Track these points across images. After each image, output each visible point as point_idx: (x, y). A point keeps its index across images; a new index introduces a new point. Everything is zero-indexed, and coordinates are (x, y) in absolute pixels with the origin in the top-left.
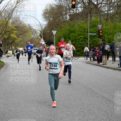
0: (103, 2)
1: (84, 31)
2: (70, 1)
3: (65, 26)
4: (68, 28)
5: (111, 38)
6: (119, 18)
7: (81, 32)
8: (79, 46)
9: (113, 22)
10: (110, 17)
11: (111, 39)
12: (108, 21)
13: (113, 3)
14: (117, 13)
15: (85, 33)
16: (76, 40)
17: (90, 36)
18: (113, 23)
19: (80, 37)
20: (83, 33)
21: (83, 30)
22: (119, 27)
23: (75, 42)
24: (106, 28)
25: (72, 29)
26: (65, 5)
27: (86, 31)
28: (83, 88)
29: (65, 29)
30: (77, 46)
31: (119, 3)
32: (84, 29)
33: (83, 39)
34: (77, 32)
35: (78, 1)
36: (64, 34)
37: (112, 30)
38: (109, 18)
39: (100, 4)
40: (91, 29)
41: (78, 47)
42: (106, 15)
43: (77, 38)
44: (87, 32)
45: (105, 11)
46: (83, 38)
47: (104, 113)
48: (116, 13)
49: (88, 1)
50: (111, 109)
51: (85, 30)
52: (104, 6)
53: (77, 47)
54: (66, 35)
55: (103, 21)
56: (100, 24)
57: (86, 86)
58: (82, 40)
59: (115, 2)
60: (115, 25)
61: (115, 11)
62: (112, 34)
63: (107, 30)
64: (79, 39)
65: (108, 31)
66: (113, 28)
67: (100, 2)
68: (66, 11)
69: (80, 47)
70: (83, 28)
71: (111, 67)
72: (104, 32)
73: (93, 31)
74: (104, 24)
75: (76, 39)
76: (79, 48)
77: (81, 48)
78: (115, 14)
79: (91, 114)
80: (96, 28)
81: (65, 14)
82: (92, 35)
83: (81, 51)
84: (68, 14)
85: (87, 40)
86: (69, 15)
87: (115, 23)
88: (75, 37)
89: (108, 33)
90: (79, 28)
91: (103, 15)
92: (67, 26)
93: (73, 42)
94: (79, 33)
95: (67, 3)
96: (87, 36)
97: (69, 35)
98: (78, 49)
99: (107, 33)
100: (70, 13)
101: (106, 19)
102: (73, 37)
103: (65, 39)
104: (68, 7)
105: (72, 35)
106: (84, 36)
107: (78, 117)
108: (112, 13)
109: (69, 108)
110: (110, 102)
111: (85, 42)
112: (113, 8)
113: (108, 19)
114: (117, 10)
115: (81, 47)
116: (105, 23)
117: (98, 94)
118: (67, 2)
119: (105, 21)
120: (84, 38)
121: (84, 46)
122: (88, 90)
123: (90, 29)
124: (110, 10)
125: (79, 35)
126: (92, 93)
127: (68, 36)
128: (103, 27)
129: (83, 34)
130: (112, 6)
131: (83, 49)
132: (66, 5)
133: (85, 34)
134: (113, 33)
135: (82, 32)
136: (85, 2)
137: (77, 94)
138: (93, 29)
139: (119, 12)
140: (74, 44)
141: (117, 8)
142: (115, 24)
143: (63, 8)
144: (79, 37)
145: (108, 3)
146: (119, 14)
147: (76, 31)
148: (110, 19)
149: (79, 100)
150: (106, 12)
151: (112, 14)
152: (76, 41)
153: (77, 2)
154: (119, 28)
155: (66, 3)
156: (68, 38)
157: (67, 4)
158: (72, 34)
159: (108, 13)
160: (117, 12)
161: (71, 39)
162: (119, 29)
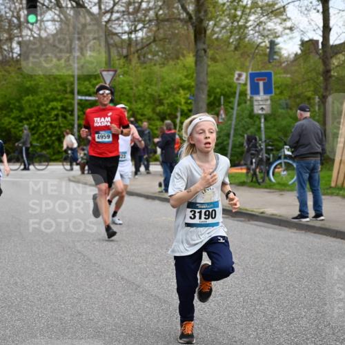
0: (116, 8)
1: (63, 88)
2: (21, 3)
3: (6, 74)
4: (17, 80)
5: (140, 108)
6: (160, 54)
7: (54, 93)
8: (47, 133)
9: (145, 65)
10: (137, 51)
11: (140, 111)
12: (130, 60)
13: (143, 12)
14: (157, 39)
15: (67, 96)
16: (41, 114)
17: (81, 103)
18: (145, 68)
19: (50, 106)
20: (58, 95)
21: (60, 85)
22: (162, 79)
23: (36, 121)
24: (124, 81)
25: (28, 84)
26: (8, 15)
27: (69, 89)
28: (59, 254)
29: (7, 83)
30: (41, 131)
31: (161, 12)
32: (64, 84)
33: (60, 113)
34: (41, 92)
35: (46, 4)
36: (6, 96)
37: (141, 88)
38: (134, 53)
39: (107, 12)
40: (82, 83)
41: (45, 135)
42: (125, 45)
43: (43, 108)
44: (72, 92)
45: (122, 33)
46: (59, 108)
47: (119, 322)
48: (152, 38)
49: (74, 4)
50: (139, 311)
51: (66, 87)
52: (118, 19)
53: (42, 134)
54: (12, 102)
55: (117, 62)
56: (108, 71)
57: (69, 248)
58: (57, 115)
59: (151, 9)
60: (150, 73)
61: (149, 34)
62: (143, 99)
63: (128, 88)
64: (48, 112)
65: (132, 89)
66: (145, 81)
67: (108, 6)
68: (9, 31)
69: (50, 136)
70: (59, 79)
71: (138, 192)
72: (119, 94)
73: (89, 91)
74: (119, 71)
75: (39, 112)
76: (48, 138)
77: (54, 138)
78: (148, 42)
79: (82, 327)
80: (96, 79)
81: (7, 40)
82: (86, 100)
83: (54, 148)
84: (16, 39)
85: (72, 114)
86: (19, 43)
87: (151, 66)
88: (36, 105)
89: (132, 95)
90: (48, 80)
91: (115, 45)
92: (13, 74)
93: (30, 121)
94: (49, 94)
95: (12, 9)
96: (72, 104)
97: (19, 100)
98: (46, 142)
99: (127, 95)
100: (21, 36)
101: (126, 57)
102: (30, 106)
103: (9, 112)
104: (15, 21)
105: (29, 101)
106: (62, 104)
107: (46, 335)
108: (142, 39)
109: (19, 311)
110: (136, 289)
111: (65, 122)
112: (144, 25)
113: (131, 57)
114: (156, 31)
115: (55, 135)
116: (121, 68)
117: (103, 269)
118: (13, 6)
119: (122, 61)
120: (63, 109)
121: (62, 132)
122: (75, 258)
123: (79, 84)
124: (136, 31)
125: (48, 100)
126: (85, 266)
127: (17, 104)
128: (117, 79)
129: (59, 97)
130: (141, 18)
131: (60, 139)
132: (11, 13)
133: (67, 98)
134: (145, 97)
135: (58, 91)
136: (64, 5)
137: (43, 269)
138: (87, 83)
139: (161, 36)
140: (33, 125)
141: (157, 25)
142: (151, 69)
143: (2, 21)
144: (47, 106)
145: (131, 10)
146: (162, 43)
147: (39, 90)
148: (136, 55)
149: (49, 285)
150: (125, 37)
151: (142, 42)
152: (41, 117)
153: (43, 5)
154: (162, 81)
155: (10, 9)
156: (17, 110)
157: (13, 12)
158: (27, 98)
159: (130, 39)
160: (154, 38)
161: (27, 112)
162: (161, 83)
